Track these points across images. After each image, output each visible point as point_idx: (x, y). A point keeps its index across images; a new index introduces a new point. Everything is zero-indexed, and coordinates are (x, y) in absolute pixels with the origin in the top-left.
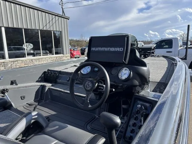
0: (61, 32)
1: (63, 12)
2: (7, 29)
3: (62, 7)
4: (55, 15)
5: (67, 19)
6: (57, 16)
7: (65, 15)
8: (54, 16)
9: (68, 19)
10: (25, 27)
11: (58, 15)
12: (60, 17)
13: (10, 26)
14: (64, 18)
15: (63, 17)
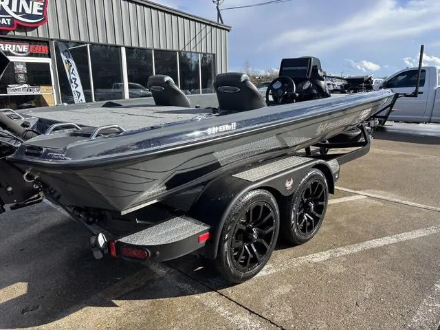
0: (214, 55)
1: (219, 15)
2: (130, 50)
3: (217, 7)
4: (206, 24)
5: (226, 30)
6: (209, 25)
7: (222, 23)
8: (203, 26)
9: (229, 31)
10: (156, 47)
11: (212, 24)
12: (214, 26)
13: (134, 45)
14: (221, 28)
15: (219, 28)
